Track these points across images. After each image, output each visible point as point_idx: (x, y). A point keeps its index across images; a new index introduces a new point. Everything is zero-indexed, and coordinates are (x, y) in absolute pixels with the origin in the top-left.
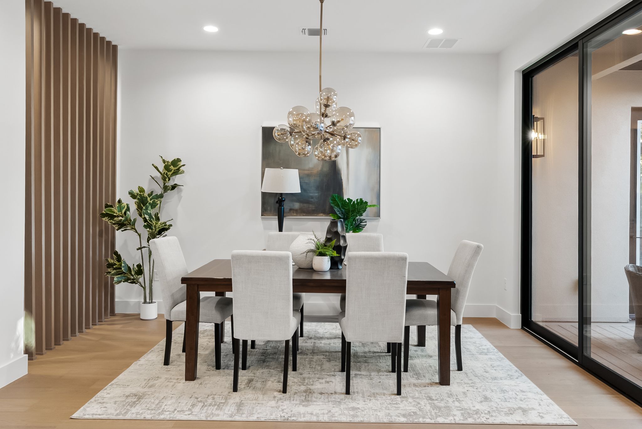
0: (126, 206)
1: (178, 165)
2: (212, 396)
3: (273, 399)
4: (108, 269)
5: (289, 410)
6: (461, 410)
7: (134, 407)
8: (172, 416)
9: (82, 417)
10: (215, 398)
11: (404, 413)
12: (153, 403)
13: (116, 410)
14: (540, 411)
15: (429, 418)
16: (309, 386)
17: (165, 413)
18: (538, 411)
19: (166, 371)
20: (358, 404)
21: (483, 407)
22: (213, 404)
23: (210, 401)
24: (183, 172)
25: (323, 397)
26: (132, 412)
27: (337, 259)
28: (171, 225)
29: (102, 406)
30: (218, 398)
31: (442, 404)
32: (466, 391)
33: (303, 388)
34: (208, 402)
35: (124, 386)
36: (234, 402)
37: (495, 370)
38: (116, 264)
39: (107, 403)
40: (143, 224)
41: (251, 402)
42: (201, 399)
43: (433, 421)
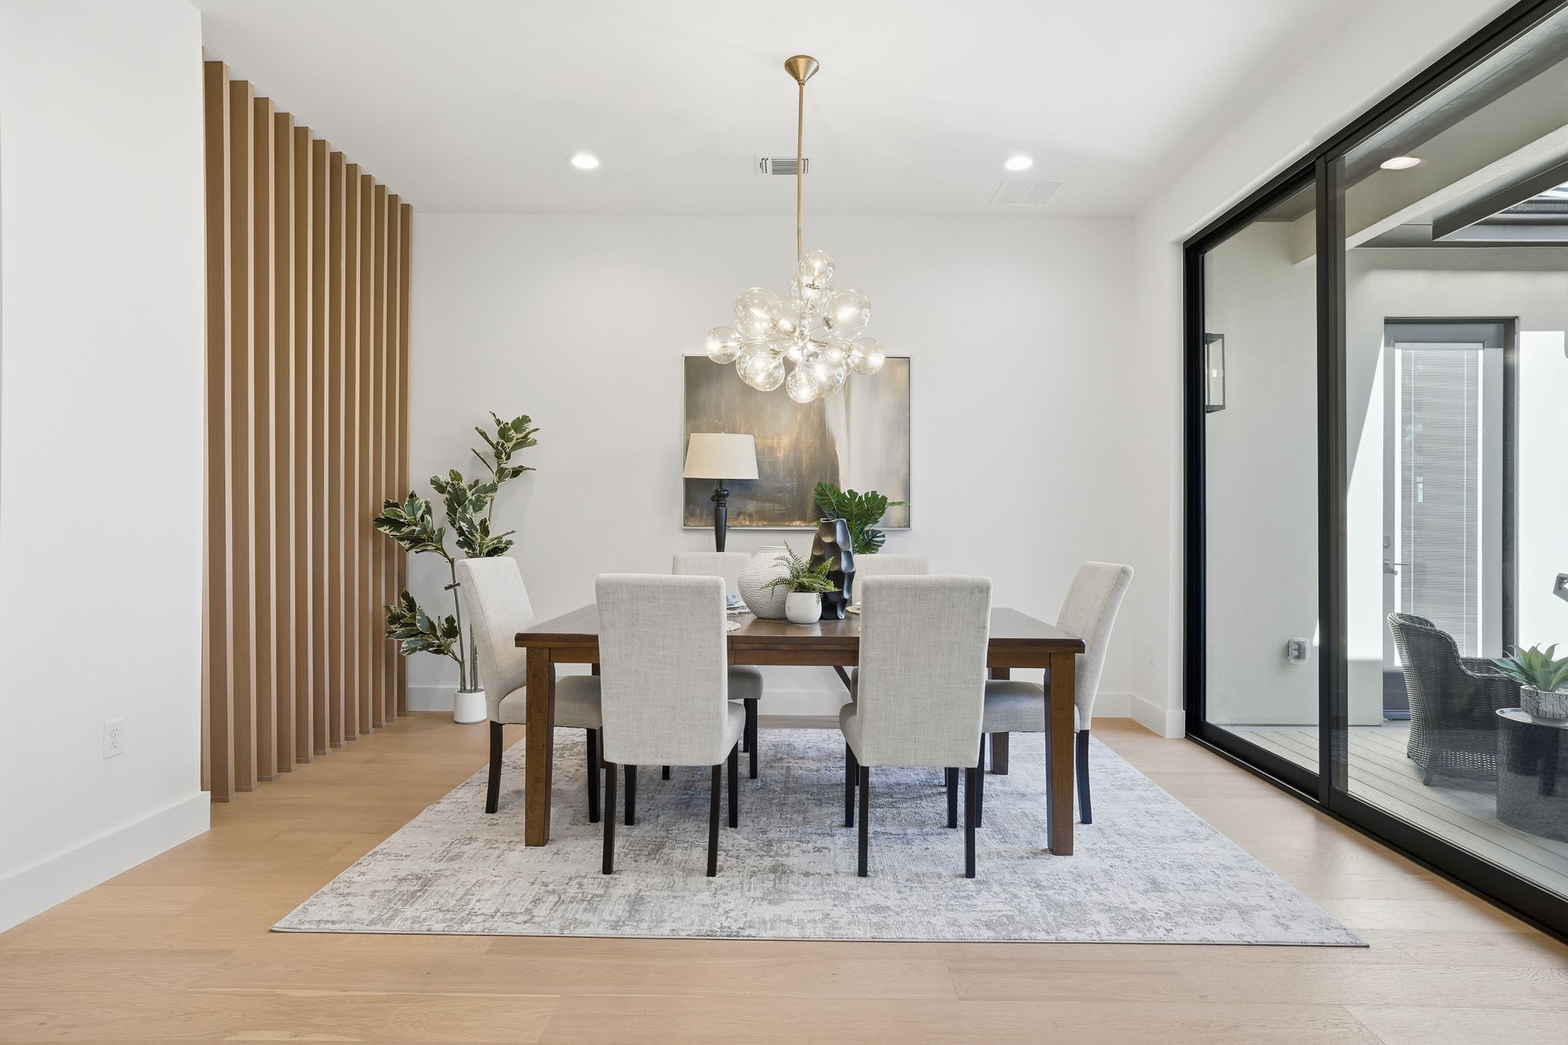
0: (424, 505)
1: (524, 430)
2: (578, 880)
3: (707, 887)
4: (392, 626)
5: (741, 913)
6: (1107, 911)
7: (412, 904)
8: (488, 925)
9: (296, 929)
10: (583, 885)
11: (986, 918)
12: (453, 895)
13: (371, 912)
14: (1277, 912)
15: (1043, 930)
16: (780, 859)
17: (474, 918)
18: (1273, 913)
19: (489, 825)
20: (886, 897)
21: (1151, 904)
22: (578, 899)
23: (572, 891)
24: (534, 442)
25: (811, 883)
26: (404, 917)
27: (834, 599)
28: (510, 542)
29: (342, 903)
30: (590, 886)
31: (1065, 898)
32: (1108, 867)
33: (768, 862)
34: (568, 894)
35: (398, 858)
36: (625, 893)
37: (1156, 821)
38: (405, 617)
39: (355, 895)
40: (456, 538)
41: (658, 893)
42: (556, 886)
43: (1052, 938)
